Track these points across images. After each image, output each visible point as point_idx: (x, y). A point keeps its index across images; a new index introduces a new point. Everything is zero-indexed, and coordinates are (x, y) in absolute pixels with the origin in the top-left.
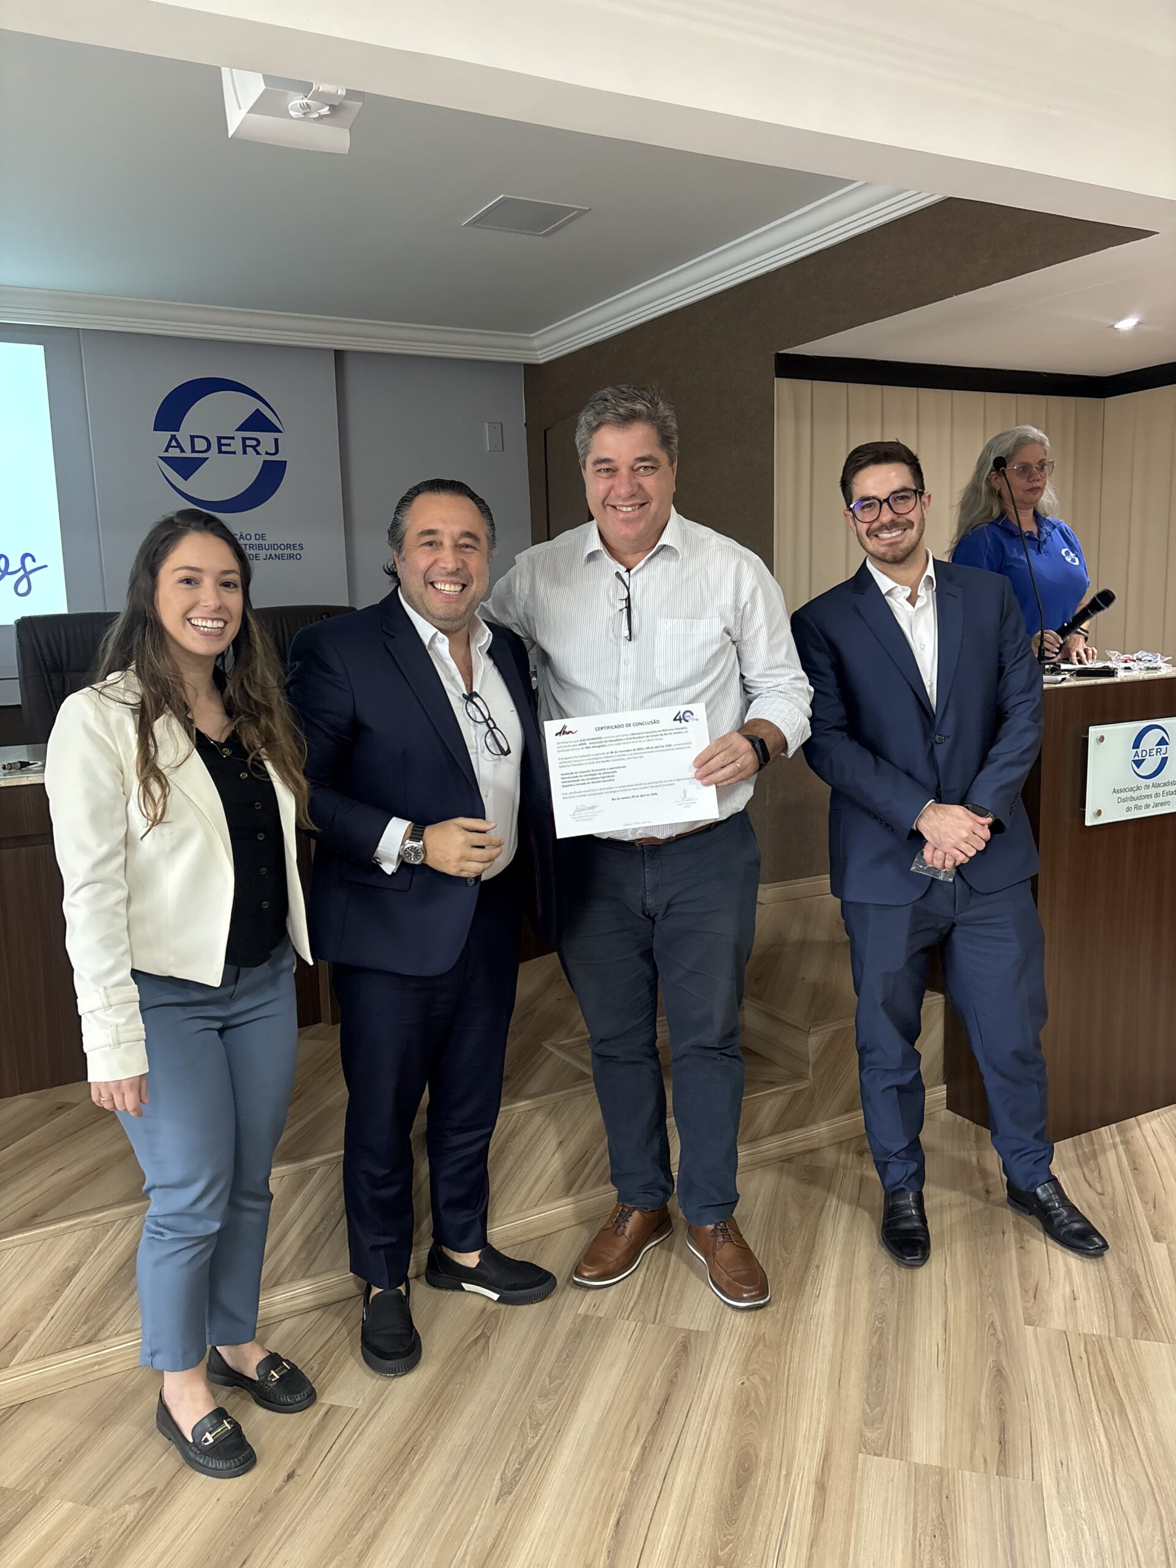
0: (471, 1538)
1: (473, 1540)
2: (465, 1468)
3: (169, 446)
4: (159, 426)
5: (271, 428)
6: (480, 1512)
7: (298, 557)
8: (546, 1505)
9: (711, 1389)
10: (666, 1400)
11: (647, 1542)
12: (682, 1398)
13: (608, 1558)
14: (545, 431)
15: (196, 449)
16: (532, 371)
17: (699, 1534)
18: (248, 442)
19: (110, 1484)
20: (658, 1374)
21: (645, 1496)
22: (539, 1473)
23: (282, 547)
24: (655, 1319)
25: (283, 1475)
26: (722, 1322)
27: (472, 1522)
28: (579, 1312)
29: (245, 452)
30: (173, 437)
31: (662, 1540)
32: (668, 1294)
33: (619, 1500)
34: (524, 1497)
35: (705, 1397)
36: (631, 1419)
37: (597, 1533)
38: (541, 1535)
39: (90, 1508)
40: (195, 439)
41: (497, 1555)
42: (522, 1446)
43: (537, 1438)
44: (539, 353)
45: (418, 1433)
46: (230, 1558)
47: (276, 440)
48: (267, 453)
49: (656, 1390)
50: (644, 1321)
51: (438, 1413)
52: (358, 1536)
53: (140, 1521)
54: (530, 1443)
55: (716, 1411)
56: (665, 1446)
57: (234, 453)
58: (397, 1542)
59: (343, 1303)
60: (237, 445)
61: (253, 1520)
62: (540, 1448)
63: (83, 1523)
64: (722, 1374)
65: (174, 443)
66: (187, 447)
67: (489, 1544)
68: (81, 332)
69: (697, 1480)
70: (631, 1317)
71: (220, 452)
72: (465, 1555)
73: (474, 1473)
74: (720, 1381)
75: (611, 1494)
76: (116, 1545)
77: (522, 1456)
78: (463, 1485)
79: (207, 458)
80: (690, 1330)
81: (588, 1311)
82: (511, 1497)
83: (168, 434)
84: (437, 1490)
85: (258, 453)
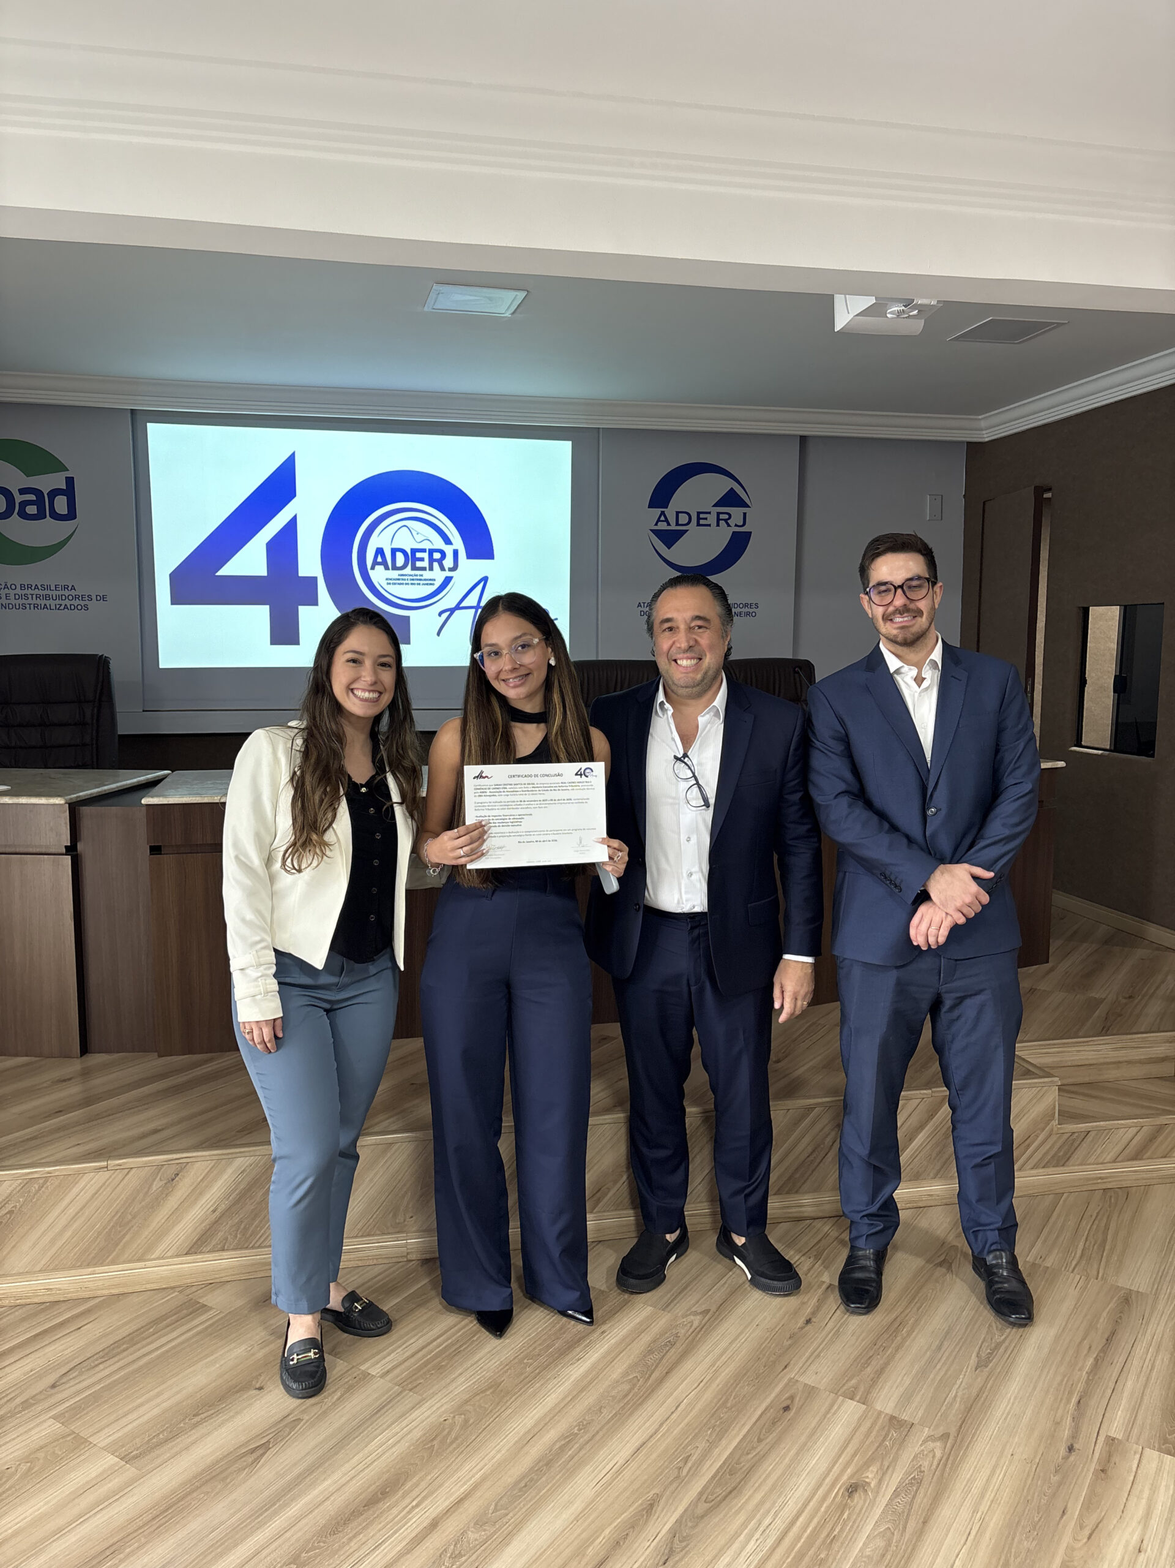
0: (959, 1387)
1: (961, 1389)
2: (945, 1343)
3: (659, 520)
4: (652, 505)
5: (739, 502)
6: (963, 1373)
7: (754, 614)
8: (1017, 1379)
9: (1154, 1331)
10: (1113, 1333)
11: (1105, 1418)
12: (1128, 1334)
13: (1073, 1421)
14: (984, 503)
15: (680, 523)
16: (975, 449)
17: (1149, 1422)
18: (722, 516)
19: (675, 1302)
20: (1105, 1314)
21: (1100, 1390)
22: (1008, 1358)
23: (741, 606)
24: (1098, 1275)
25: (802, 1320)
26: (1159, 1288)
27: (958, 1378)
28: (1027, 1260)
29: (718, 525)
30: (663, 513)
31: (1118, 1419)
32: (1107, 1261)
33: (1078, 1388)
34: (998, 1370)
35: (1148, 1336)
36: (1083, 1339)
37: (1062, 1405)
38: (1015, 1398)
39: (666, 1313)
40: (680, 515)
41: (980, 1403)
42: (992, 1339)
43: (1003, 1337)
44: (984, 432)
45: (903, 1315)
46: (774, 1362)
47: (745, 514)
48: (736, 525)
49: (1103, 1323)
50: (1088, 1276)
51: (918, 1305)
52: (869, 1369)
53: (703, 1327)
54: (998, 1338)
55: (1159, 1347)
56: (1115, 1361)
57: (709, 525)
58: (900, 1378)
59: (826, 1219)
60: (712, 519)
61: (787, 1343)
62: (1007, 1343)
63: (664, 1320)
64: (1162, 1323)
65: (662, 518)
66: (673, 521)
67: (974, 1394)
68: (601, 431)
69: (1144, 1388)
70: (1076, 1270)
71: (699, 525)
72: (956, 1396)
73: (955, 1348)
74: (1160, 1329)
75: (1071, 1383)
76: (690, 1338)
77: (993, 1345)
78: (947, 1354)
79: (687, 530)
80: (1130, 1290)
81: (1035, 1260)
82: (987, 1369)
83: (658, 511)
84: (926, 1353)
85: (729, 525)
